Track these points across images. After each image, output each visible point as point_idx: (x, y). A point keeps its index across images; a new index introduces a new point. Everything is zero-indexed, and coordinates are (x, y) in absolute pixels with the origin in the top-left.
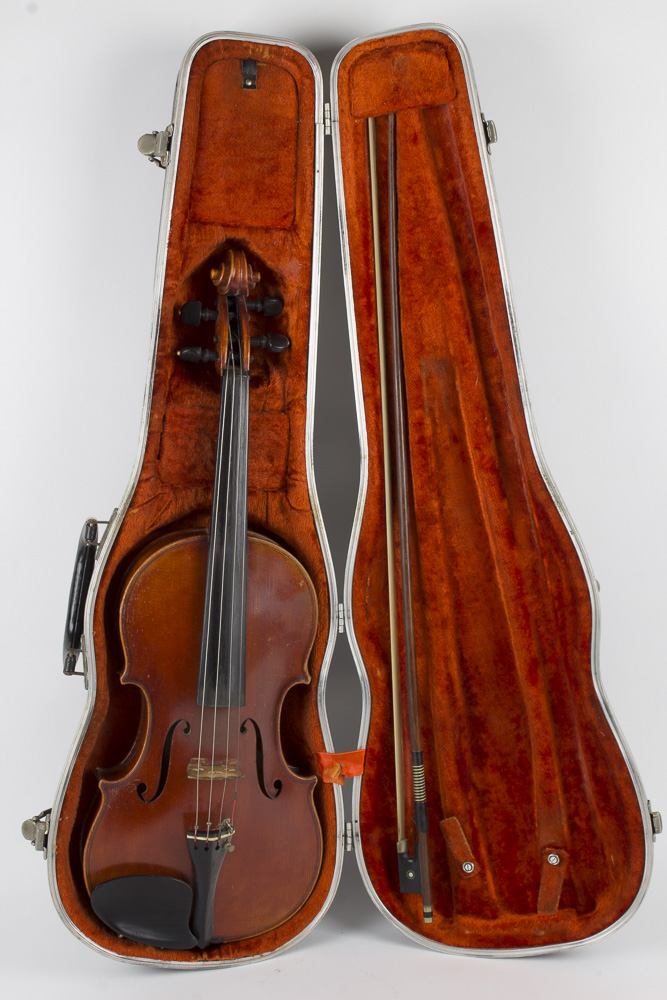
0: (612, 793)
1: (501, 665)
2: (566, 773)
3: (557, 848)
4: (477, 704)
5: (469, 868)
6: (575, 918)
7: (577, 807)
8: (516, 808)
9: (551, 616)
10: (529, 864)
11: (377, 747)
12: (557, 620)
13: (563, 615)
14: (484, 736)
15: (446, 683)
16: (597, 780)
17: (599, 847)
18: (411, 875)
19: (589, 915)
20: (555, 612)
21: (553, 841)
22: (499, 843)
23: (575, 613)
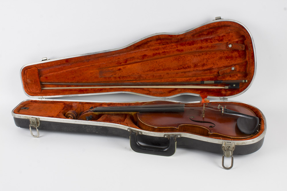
0: (211, 30)
1: (180, 59)
2: (207, 42)
3: (227, 45)
4: (190, 66)
5: (233, 69)
6: (246, 40)
7: (216, 40)
8: (217, 56)
9: (165, 46)
10: (232, 53)
11: (200, 92)
12: (166, 44)
13: (164, 43)
14: (199, 64)
15: (183, 73)
16: (208, 34)
17: (227, 34)
18: (234, 85)
19: (246, 37)
20: (164, 44)
21: (225, 46)
22: (227, 61)
23: (163, 39)
